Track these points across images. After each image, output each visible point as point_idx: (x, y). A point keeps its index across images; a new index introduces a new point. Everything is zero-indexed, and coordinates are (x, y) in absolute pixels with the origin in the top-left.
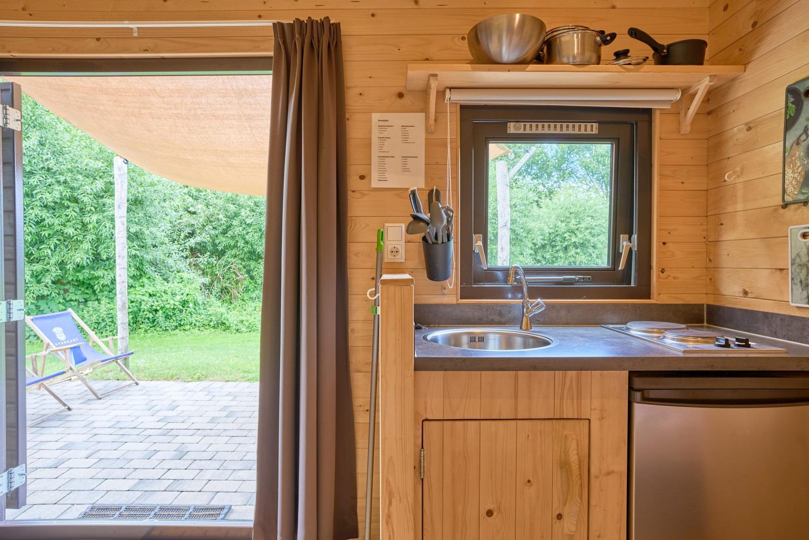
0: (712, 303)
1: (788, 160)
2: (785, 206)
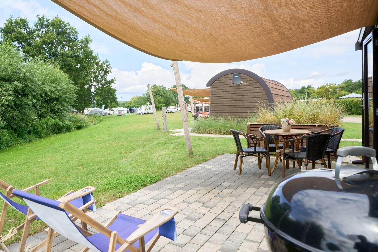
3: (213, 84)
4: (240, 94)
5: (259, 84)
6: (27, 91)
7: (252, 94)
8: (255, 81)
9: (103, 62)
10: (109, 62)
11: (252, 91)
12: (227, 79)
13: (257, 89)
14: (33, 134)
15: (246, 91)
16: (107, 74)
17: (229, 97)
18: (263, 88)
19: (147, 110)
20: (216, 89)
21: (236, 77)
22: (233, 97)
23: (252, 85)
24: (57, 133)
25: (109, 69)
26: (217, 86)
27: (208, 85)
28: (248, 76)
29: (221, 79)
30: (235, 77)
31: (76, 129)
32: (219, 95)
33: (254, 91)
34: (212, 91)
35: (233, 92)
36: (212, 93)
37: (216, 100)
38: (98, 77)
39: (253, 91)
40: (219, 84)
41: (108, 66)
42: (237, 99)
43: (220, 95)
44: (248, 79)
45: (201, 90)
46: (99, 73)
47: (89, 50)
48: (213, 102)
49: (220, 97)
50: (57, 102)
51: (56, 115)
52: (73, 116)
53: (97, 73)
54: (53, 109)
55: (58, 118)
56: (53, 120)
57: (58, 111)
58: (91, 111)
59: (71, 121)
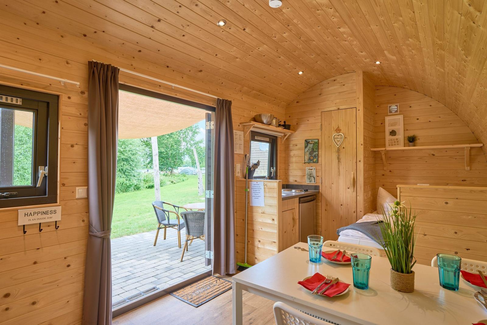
0: (286, 184)
1: (305, 154)
2: (305, 163)
16: (196, 135)
31: (148, 188)
50: (125, 163)
51: (125, 175)
52: (147, 176)
53: (186, 134)
54: (122, 169)
55: (127, 178)
56: (120, 180)
57: (127, 171)
58: (183, 170)
59: (143, 180)
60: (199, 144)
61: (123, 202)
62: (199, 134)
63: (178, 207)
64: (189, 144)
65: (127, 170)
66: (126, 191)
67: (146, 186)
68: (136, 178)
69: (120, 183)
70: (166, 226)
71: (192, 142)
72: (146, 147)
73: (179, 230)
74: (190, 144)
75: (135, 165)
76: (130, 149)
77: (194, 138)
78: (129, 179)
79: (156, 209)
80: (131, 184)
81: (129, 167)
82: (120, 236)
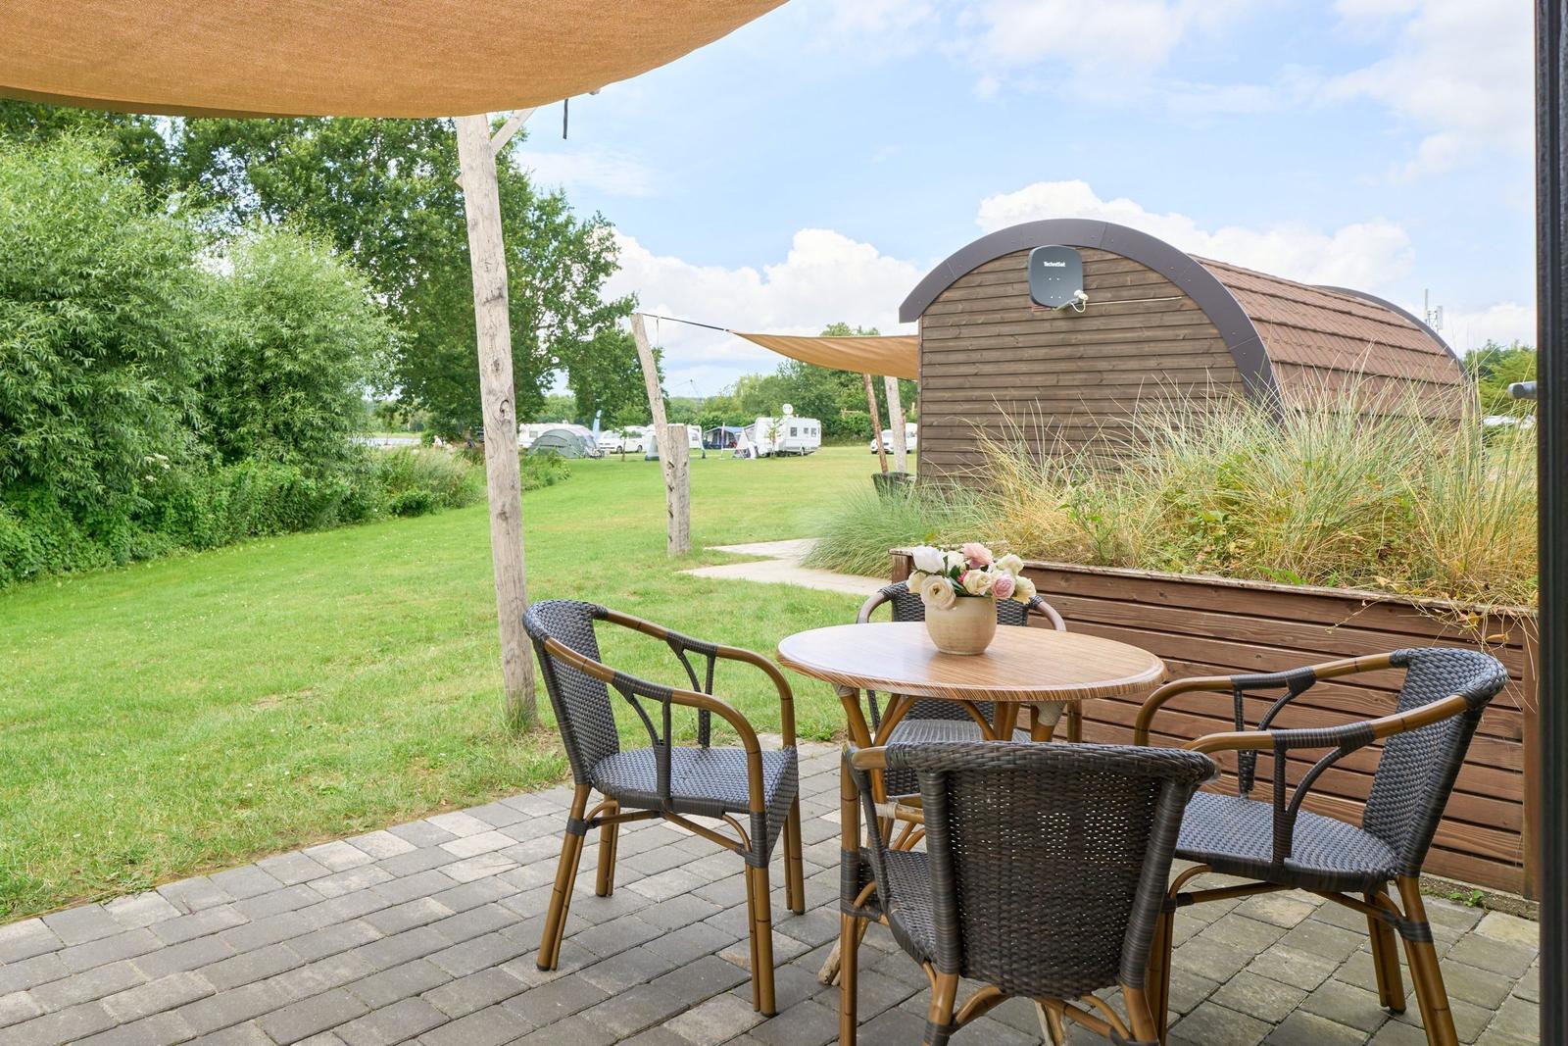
3: (934, 309)
4: (1081, 364)
5: (1189, 303)
6: (131, 340)
7: (1152, 363)
8: (1170, 290)
9: (584, 226)
10: (609, 224)
11: (1147, 348)
12: (1011, 276)
13: (1182, 333)
14: (174, 528)
15: (1114, 347)
16: (602, 277)
17: (1017, 381)
18: (1215, 331)
19: (779, 440)
20: (953, 332)
21: (1053, 265)
22: (1038, 380)
23: (1148, 312)
24: (294, 530)
25: (609, 257)
26: (955, 319)
27: (907, 313)
28: (1127, 258)
29: (977, 279)
30: (1046, 264)
31: (399, 515)
32: (963, 370)
33: (1160, 345)
34: (926, 345)
35: (1042, 353)
36: (928, 358)
37: (946, 395)
38: (564, 289)
39: (1152, 344)
40: (967, 306)
41: (608, 244)
42: (1063, 393)
43: (971, 370)
44: (1129, 279)
45: (901, 343)
46: (567, 271)
47: (511, 171)
48: (934, 408)
49: (970, 379)
50: (298, 394)
51: (300, 450)
52: (396, 458)
53: (560, 273)
54: (286, 424)
55: (307, 464)
56: (279, 472)
57: (309, 434)
58: (540, 435)
59: (379, 477)
60: (617, 320)
61: (296, 578)
62: (615, 273)
63: (712, 653)
64: (570, 318)
65: (308, 428)
66: (305, 525)
67: (392, 502)
68: (347, 466)
69: (277, 487)
70: (625, 806)
71: (585, 311)
72: (394, 324)
73: (757, 860)
74: (575, 321)
75: (346, 405)
76: (322, 332)
77: (593, 291)
78: (319, 471)
79: (557, 663)
80: (328, 492)
81: (319, 414)
82: (281, 843)
